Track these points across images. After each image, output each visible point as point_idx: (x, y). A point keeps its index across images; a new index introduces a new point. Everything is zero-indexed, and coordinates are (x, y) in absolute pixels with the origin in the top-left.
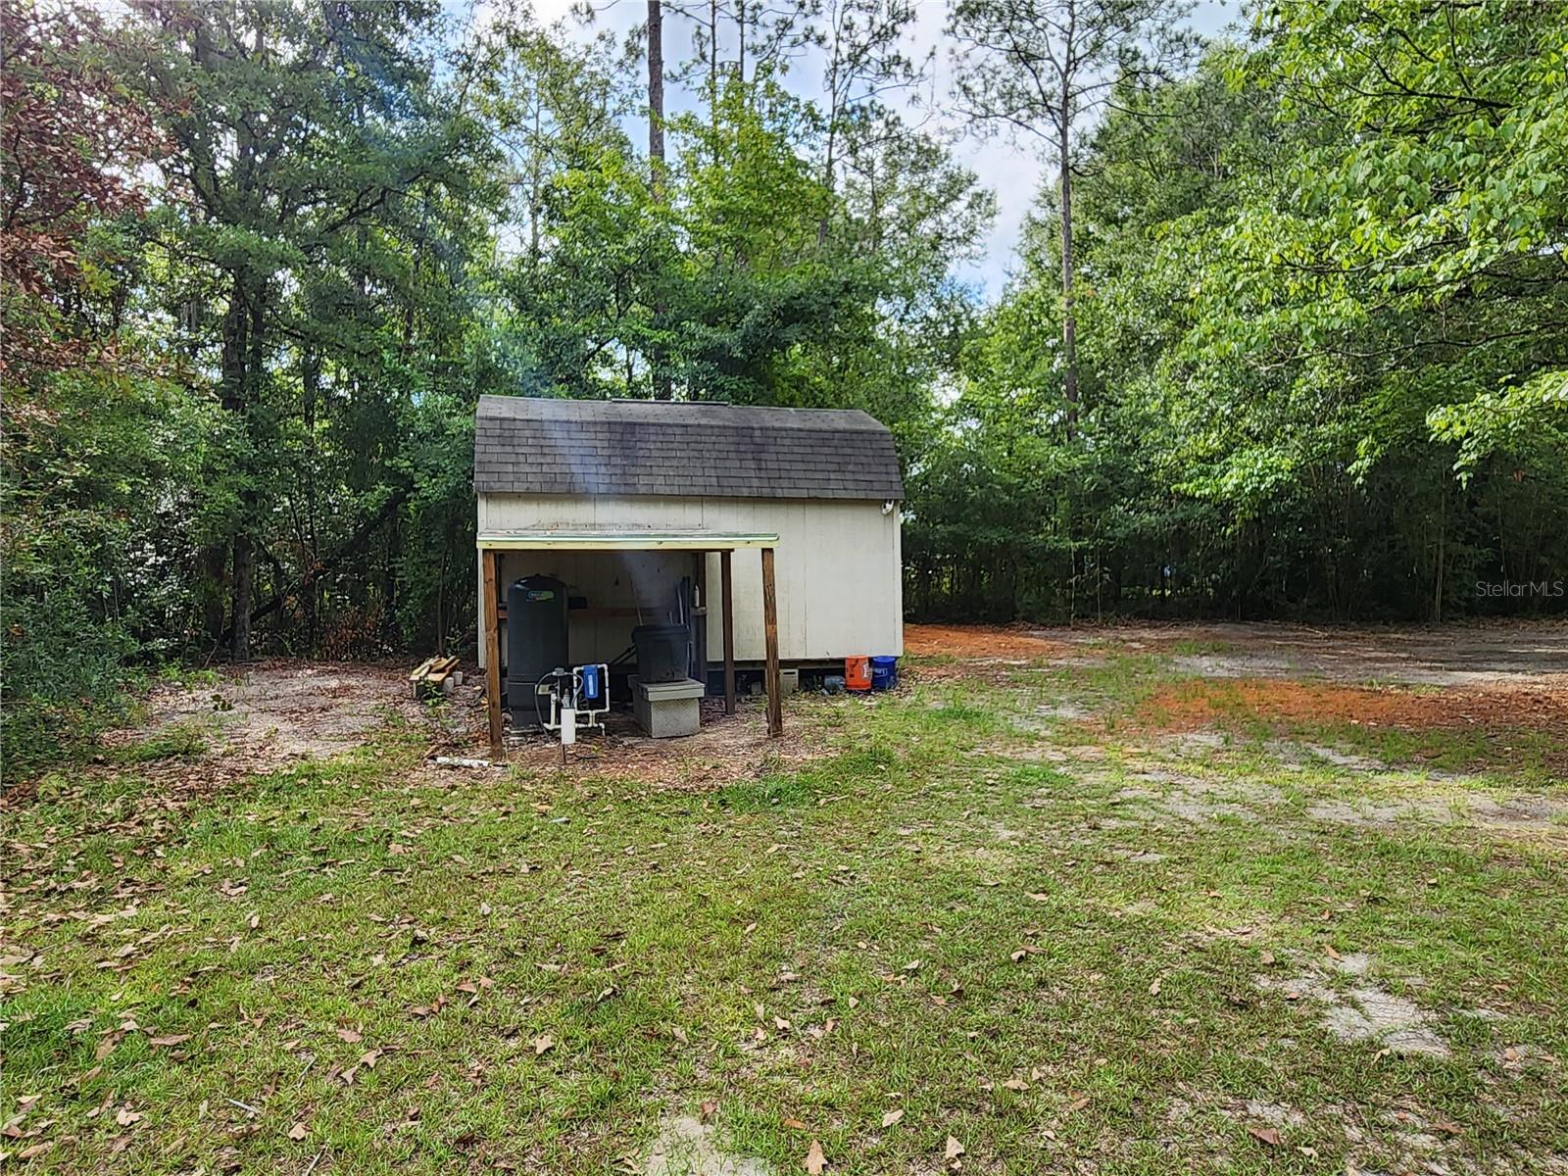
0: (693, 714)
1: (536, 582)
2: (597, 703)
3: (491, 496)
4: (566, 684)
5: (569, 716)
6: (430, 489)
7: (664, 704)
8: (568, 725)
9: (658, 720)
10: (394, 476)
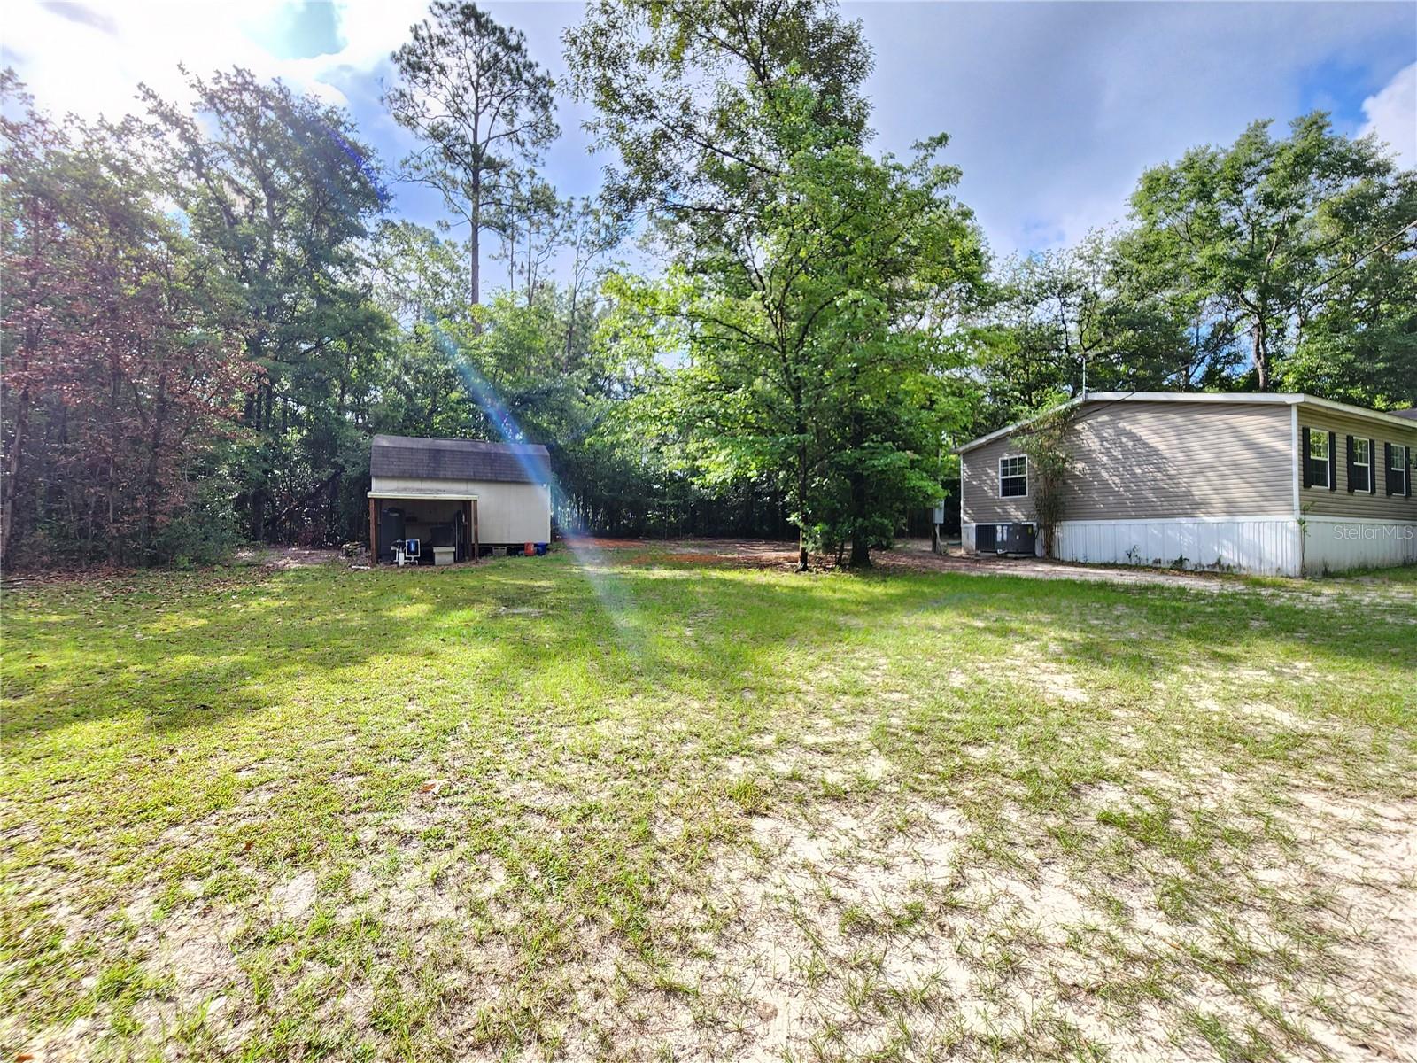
0: (452, 557)
1: (392, 510)
2: (416, 553)
3: (377, 477)
4: (403, 545)
5: (401, 555)
6: (351, 472)
7: (440, 553)
8: (401, 558)
9: (437, 558)
10: (334, 465)
